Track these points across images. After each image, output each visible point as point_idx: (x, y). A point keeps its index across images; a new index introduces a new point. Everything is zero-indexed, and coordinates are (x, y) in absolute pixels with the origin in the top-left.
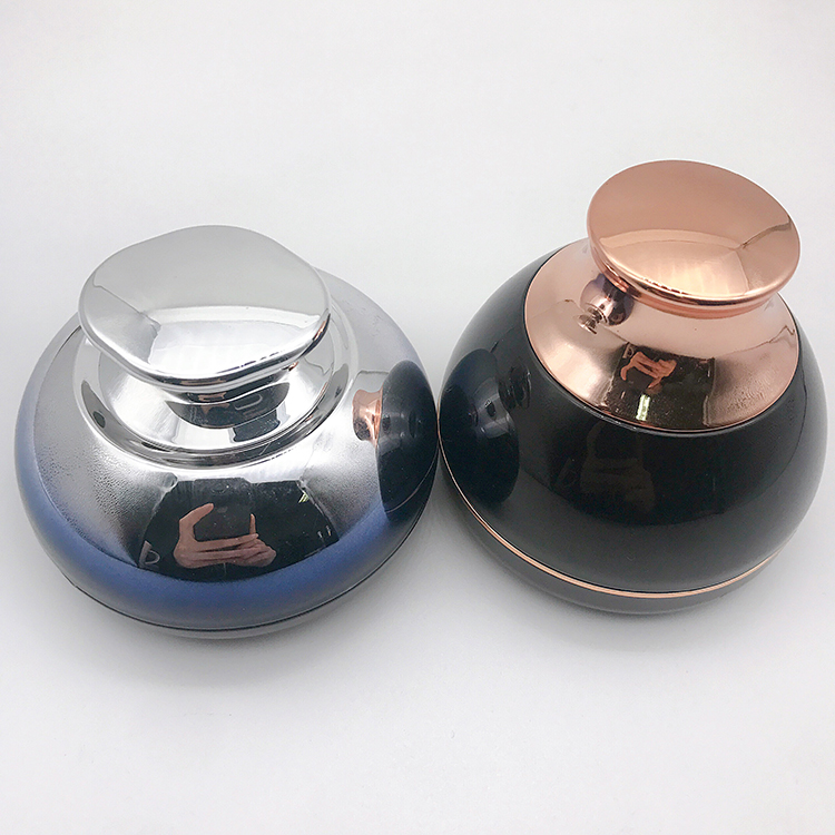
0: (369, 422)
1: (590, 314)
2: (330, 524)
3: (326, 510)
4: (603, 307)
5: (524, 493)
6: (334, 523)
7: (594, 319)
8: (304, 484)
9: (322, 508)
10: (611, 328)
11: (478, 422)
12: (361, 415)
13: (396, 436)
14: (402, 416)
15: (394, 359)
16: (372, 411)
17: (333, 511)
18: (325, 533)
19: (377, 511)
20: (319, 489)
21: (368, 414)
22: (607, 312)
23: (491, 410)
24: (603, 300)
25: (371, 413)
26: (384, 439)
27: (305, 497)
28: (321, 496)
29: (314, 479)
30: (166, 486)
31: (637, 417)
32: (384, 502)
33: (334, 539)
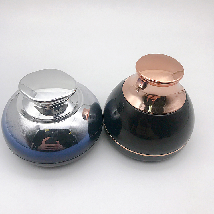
0: (86, 116)
1: (138, 88)
2: (76, 139)
3: (75, 136)
4: (141, 86)
5: (123, 133)
6: (77, 139)
7: (139, 89)
8: (70, 130)
9: (74, 135)
10: (143, 90)
11: (112, 116)
12: (84, 114)
13: (93, 119)
14: (94, 114)
15: (93, 102)
16: (87, 113)
17: (77, 136)
18: (75, 141)
19: (87, 136)
20: (74, 131)
21: (86, 114)
22: (142, 87)
23: (115, 113)
24: (141, 84)
25: (87, 114)
26: (90, 120)
27: (70, 133)
28: (74, 133)
29: (73, 129)
30: (38, 130)
31: (149, 111)
32: (89, 134)
33: (77, 143)
